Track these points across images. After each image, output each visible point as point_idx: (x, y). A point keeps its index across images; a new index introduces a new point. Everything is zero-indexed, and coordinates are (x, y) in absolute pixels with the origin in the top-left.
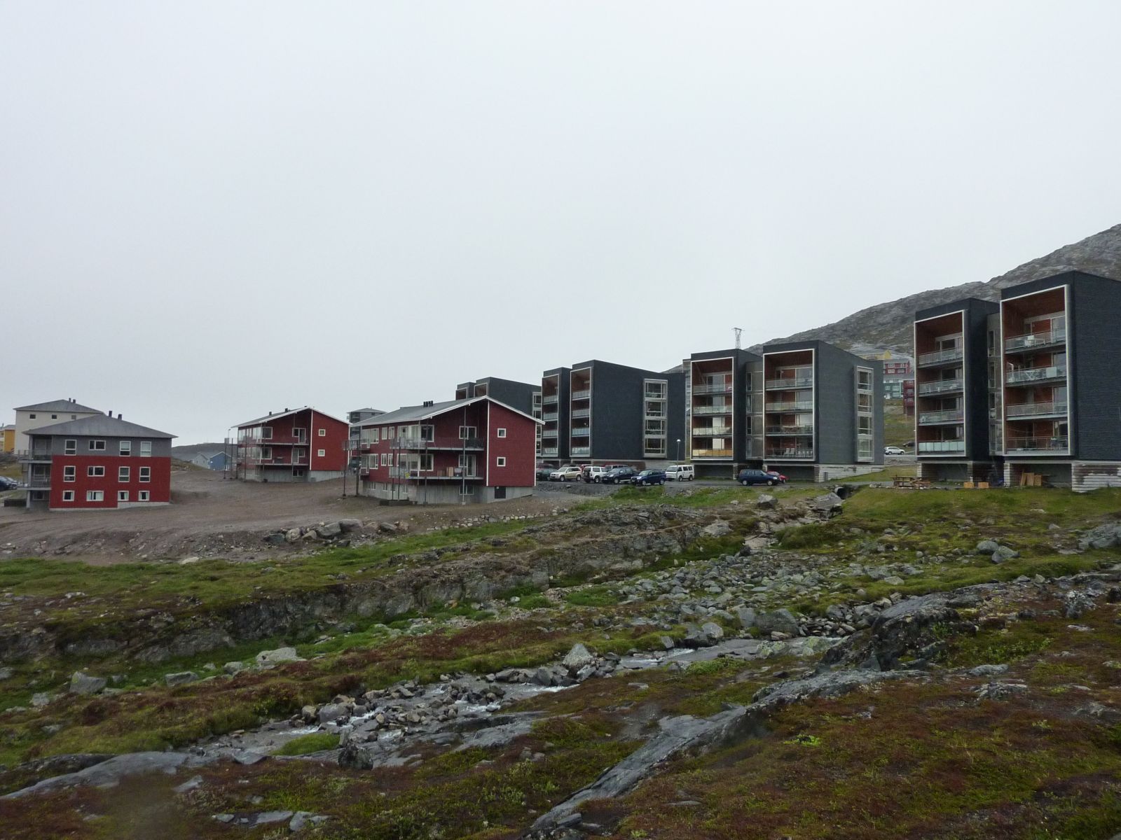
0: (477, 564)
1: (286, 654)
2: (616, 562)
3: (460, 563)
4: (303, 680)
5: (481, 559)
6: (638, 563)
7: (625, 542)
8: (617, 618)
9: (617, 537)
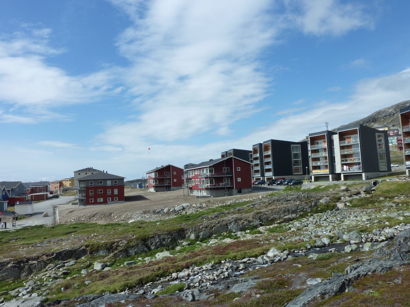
0: (233, 218)
1: (166, 254)
2: (285, 216)
3: (226, 218)
4: (172, 263)
5: (234, 216)
6: (294, 215)
7: (288, 208)
8: (287, 237)
9: (285, 206)
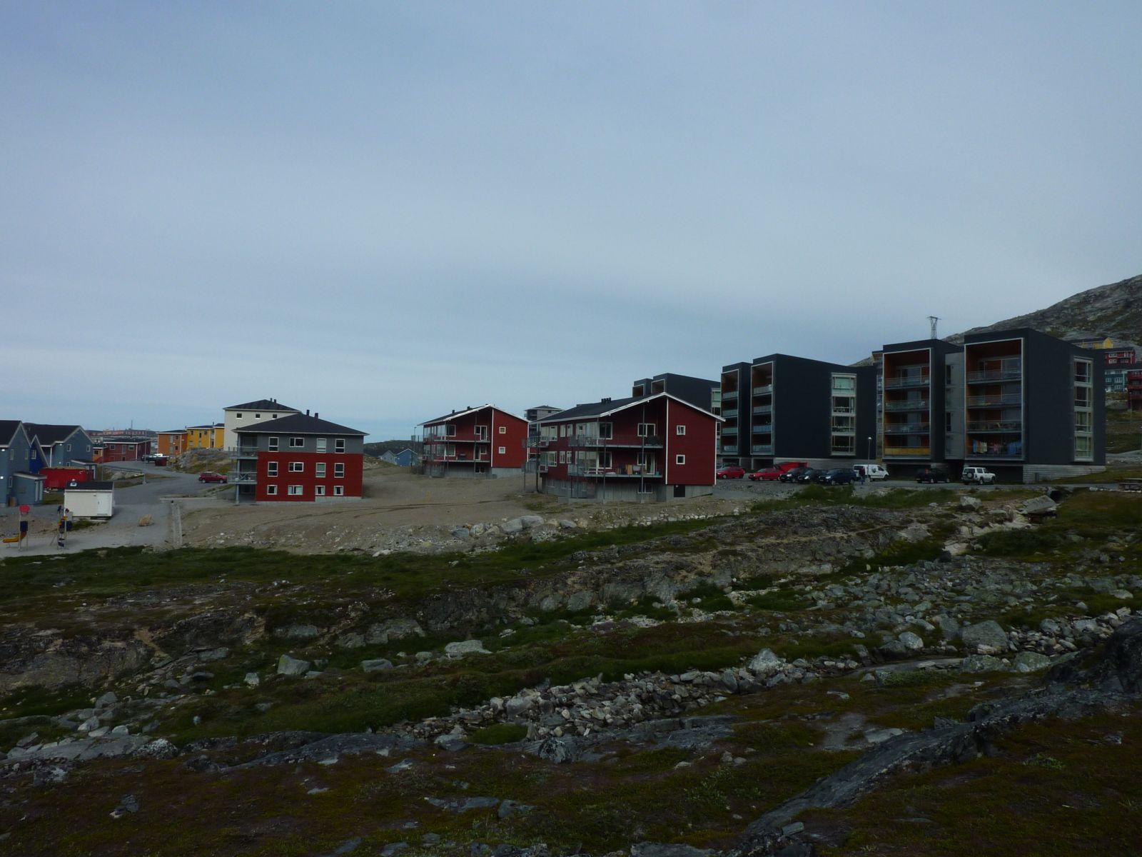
0: (657, 563)
1: (472, 646)
2: (802, 566)
3: (641, 562)
4: (490, 672)
5: (661, 558)
6: (827, 568)
7: (813, 546)
8: (806, 623)
9: (804, 539)
